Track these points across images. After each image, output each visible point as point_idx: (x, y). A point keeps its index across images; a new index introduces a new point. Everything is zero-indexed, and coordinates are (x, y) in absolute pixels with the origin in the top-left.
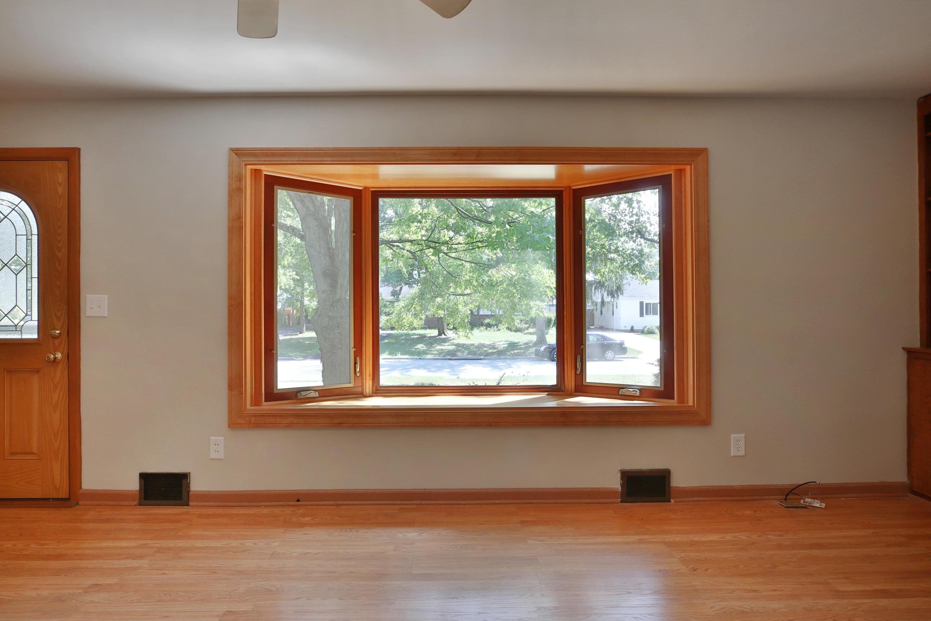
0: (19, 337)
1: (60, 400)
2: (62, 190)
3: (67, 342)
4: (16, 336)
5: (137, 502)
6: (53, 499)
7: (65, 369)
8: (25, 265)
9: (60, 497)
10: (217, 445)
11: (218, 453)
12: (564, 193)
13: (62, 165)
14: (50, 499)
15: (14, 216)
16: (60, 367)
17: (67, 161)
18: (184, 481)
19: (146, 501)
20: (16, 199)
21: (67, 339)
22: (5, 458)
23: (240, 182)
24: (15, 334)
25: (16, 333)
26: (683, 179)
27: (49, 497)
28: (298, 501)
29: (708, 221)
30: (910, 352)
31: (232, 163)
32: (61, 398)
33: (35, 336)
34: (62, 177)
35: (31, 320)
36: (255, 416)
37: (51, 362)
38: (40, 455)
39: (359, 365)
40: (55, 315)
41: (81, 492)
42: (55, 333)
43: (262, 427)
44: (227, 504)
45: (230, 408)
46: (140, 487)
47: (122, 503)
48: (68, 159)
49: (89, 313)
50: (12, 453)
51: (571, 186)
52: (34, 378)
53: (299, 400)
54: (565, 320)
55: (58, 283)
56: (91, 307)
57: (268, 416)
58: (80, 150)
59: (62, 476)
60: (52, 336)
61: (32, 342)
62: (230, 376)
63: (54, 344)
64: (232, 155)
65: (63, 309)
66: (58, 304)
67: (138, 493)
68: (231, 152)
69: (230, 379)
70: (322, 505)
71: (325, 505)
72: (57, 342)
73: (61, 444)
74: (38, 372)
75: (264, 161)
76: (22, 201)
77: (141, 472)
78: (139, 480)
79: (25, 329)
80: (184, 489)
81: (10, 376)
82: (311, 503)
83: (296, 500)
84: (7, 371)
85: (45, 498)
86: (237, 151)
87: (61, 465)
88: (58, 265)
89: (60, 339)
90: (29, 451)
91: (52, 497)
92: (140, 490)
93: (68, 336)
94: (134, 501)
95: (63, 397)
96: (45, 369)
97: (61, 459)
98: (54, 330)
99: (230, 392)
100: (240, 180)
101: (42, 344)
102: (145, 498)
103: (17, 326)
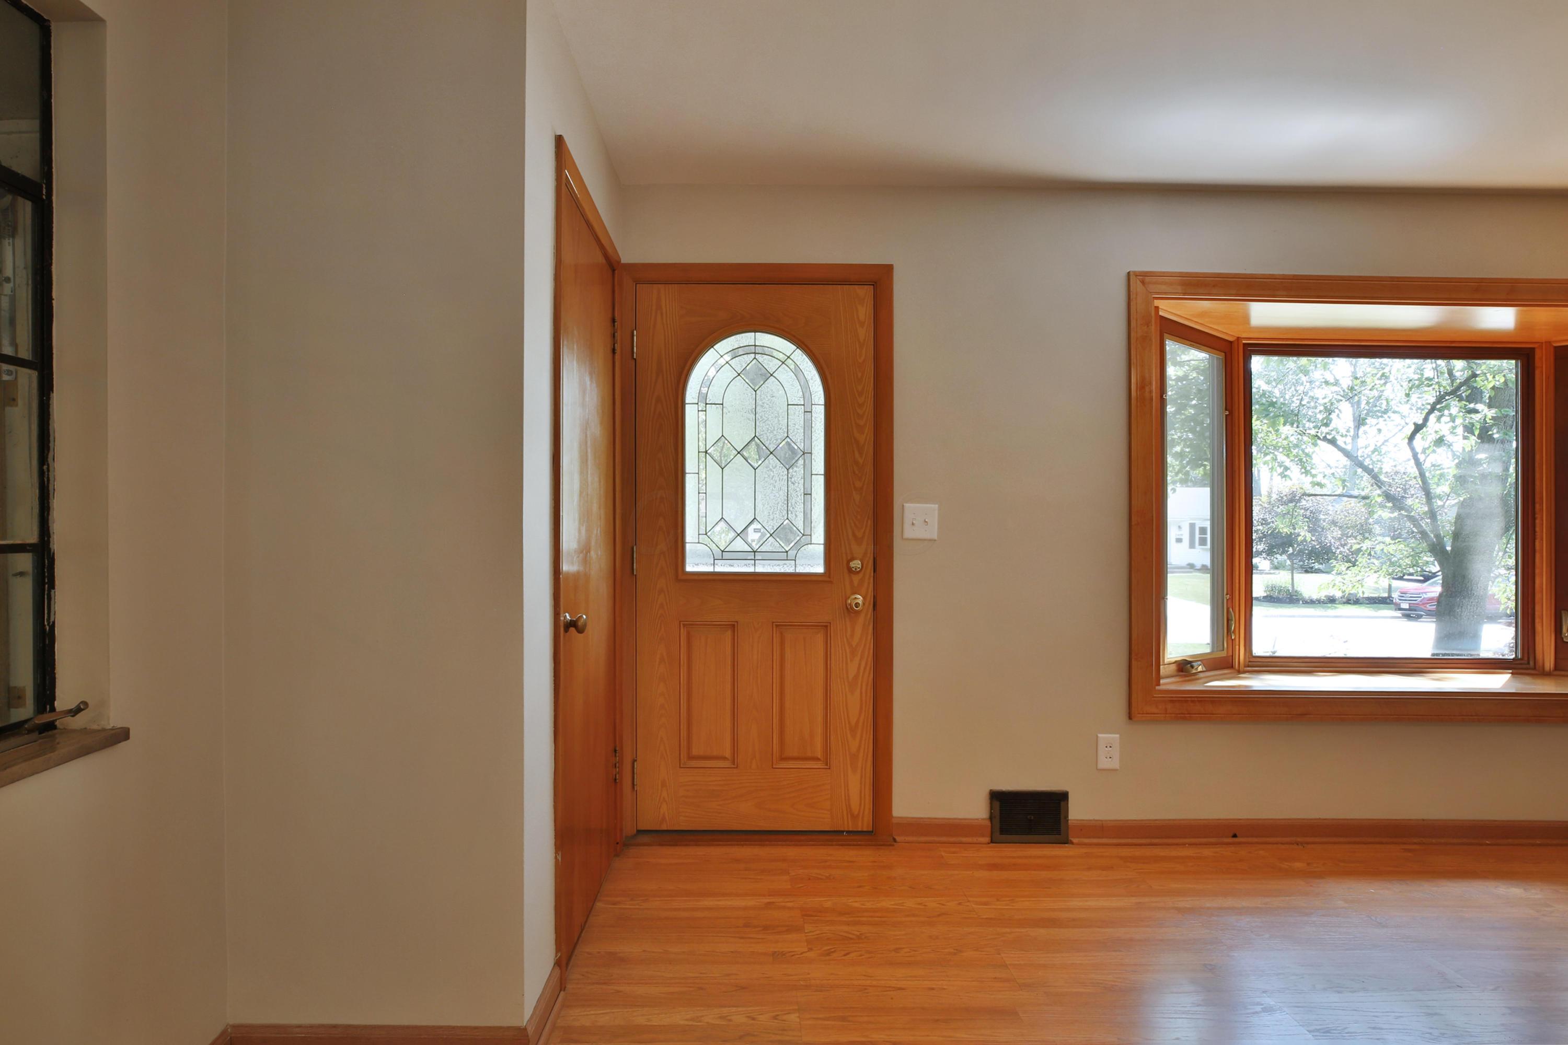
1: (861, 674)
2: (865, 333)
3: (872, 579)
4: (788, 568)
5: (987, 839)
6: (848, 832)
7: (869, 625)
8: (802, 453)
9: (860, 830)
10: (1108, 747)
11: (1110, 759)
12: (1537, 351)
13: (865, 292)
14: (843, 832)
15: (785, 375)
16: (861, 620)
17: (872, 286)
18: (1062, 803)
19: (1002, 835)
20: (788, 347)
21: (872, 574)
22: (774, 767)
23: (1148, 327)
24: (786, 566)
25: (785, 564)
27: (842, 829)
28: (1235, 836)
31: (1136, 295)
32: (862, 668)
33: (820, 569)
34: (864, 312)
35: (811, 544)
36: (1172, 701)
37: (850, 611)
38: (827, 762)
39: (1233, 622)
40: (854, 535)
41: (894, 821)
42: (856, 564)
43: (1184, 719)
44: (1129, 841)
45: (1134, 687)
46: (991, 813)
47: (964, 840)
48: (874, 284)
49: (909, 533)
50: (783, 759)
51: (1549, 343)
52: (820, 638)
53: (1186, 676)
54: (1538, 556)
55: (858, 484)
56: (913, 524)
57: (1193, 701)
58: (893, 269)
59: (863, 795)
60: (850, 570)
61: (814, 578)
62: (1134, 636)
63: (851, 582)
64: (1137, 286)
65: (866, 526)
66: (859, 517)
67: (988, 823)
68: (1132, 277)
69: (1133, 642)
70: (1277, 844)
71: (1282, 844)
72: (856, 579)
73: (861, 743)
74: (826, 627)
75: (1184, 294)
76: (798, 349)
77: (991, 790)
78: (989, 801)
79: (802, 557)
80: (1062, 817)
81: (781, 633)
82: (1255, 840)
83: (1231, 834)
84: (777, 626)
85: (836, 830)
86: (1144, 277)
87: (862, 777)
88: (857, 455)
89: (861, 575)
90: (809, 754)
91: (846, 829)
92: (991, 818)
93: (874, 572)
94: (983, 836)
95: (865, 668)
96: (838, 622)
97: (862, 768)
98: (853, 559)
99: (1134, 662)
100: (1148, 324)
101: (831, 582)
102: (1003, 831)
103: (788, 553)
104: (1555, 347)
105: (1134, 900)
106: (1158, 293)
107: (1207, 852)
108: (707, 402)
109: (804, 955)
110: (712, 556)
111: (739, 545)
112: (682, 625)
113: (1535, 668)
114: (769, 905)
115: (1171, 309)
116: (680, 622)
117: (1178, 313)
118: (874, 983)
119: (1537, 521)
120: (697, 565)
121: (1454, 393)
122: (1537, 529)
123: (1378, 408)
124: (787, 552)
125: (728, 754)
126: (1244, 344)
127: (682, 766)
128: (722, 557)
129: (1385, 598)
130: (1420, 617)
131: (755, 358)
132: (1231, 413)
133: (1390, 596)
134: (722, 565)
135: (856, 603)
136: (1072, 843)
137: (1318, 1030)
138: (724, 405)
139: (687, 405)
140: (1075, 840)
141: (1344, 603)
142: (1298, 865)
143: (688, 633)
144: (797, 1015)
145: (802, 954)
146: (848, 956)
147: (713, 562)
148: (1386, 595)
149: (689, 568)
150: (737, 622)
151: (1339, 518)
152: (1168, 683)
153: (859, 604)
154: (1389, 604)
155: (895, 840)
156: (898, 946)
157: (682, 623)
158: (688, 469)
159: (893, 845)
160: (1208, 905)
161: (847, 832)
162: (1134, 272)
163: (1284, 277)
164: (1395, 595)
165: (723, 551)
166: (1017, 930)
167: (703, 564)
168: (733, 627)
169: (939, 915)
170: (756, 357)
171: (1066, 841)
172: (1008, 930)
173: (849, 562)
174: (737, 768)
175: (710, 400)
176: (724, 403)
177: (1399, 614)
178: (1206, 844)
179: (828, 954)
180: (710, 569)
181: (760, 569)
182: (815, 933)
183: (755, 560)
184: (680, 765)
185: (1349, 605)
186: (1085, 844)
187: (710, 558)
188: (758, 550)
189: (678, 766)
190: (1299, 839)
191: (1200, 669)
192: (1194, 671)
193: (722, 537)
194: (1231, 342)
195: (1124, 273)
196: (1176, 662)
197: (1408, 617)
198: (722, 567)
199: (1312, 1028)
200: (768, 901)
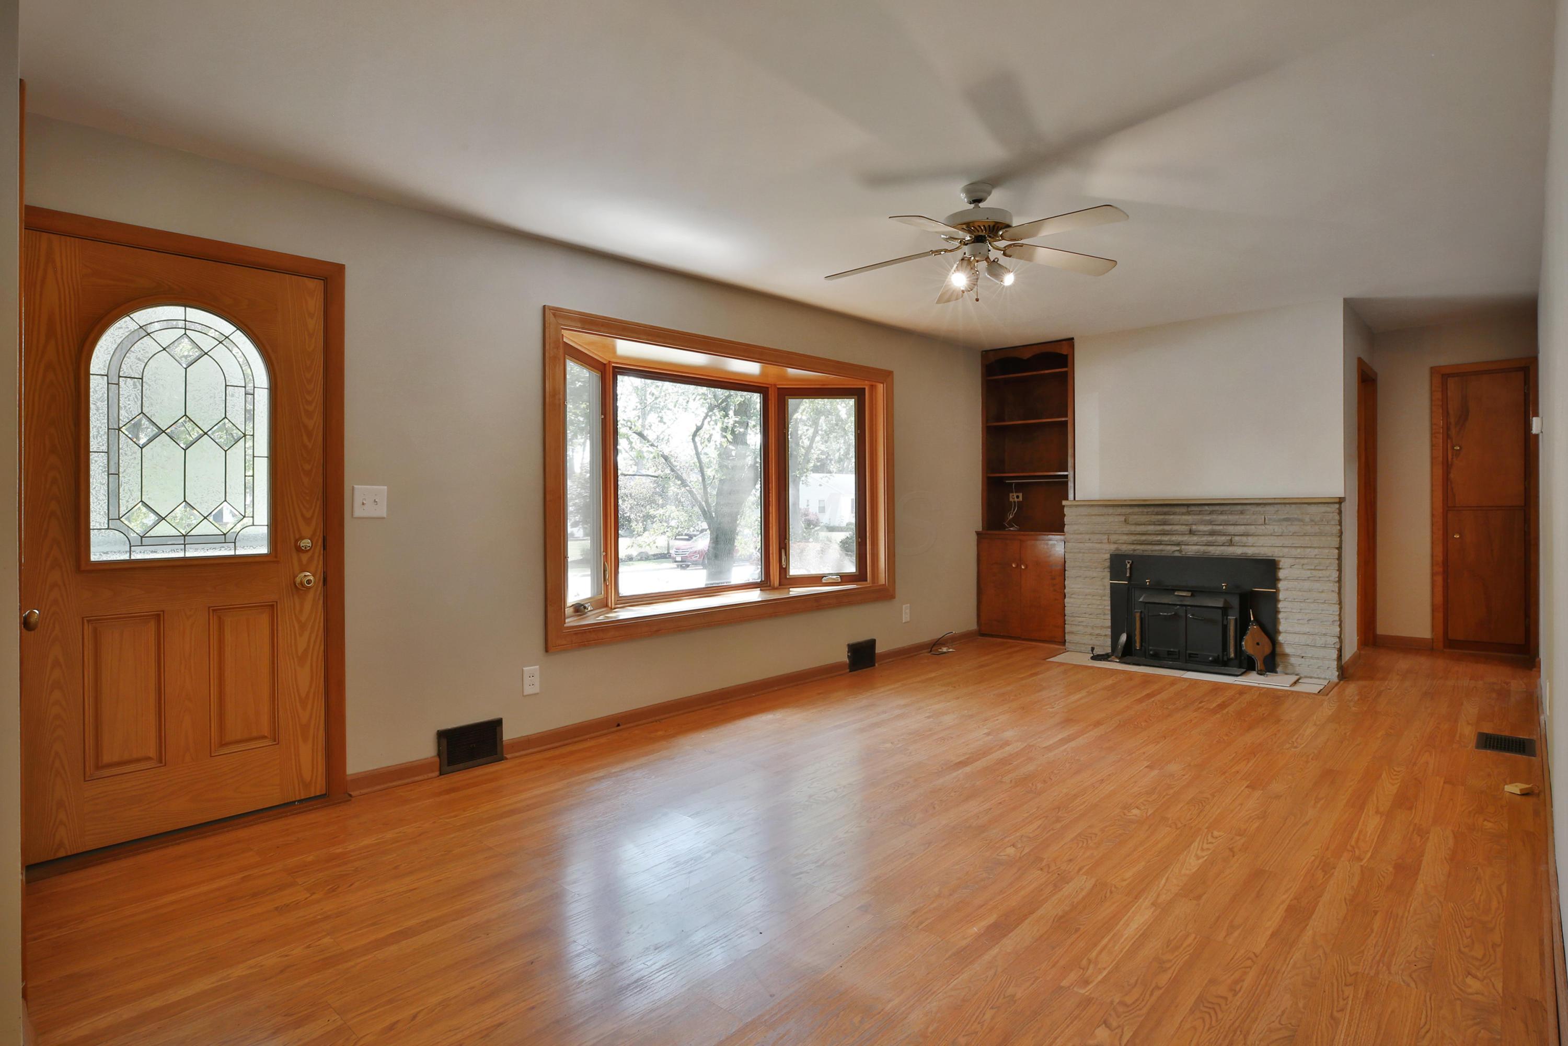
0: (232, 553)
1: (311, 647)
2: (315, 324)
3: (322, 556)
4: (225, 551)
5: (437, 773)
6: (301, 801)
7: (319, 599)
8: (243, 435)
9: (313, 795)
10: (531, 677)
11: (533, 686)
12: (770, 389)
13: (314, 285)
14: (295, 802)
15: (222, 355)
16: (311, 595)
17: (323, 281)
18: (497, 729)
19: (449, 767)
20: (226, 327)
21: (322, 552)
22: (213, 755)
23: (557, 350)
24: (223, 549)
25: (223, 547)
26: (874, 394)
27: (294, 800)
28: (618, 725)
29: (893, 431)
30: (978, 533)
31: (550, 324)
32: (312, 641)
33: (264, 550)
34: (314, 304)
35: (253, 525)
36: (576, 634)
37: (299, 589)
38: (276, 739)
39: (607, 572)
40: (303, 515)
41: (348, 778)
42: (306, 543)
43: (585, 646)
44: (549, 746)
45: (549, 628)
46: (439, 751)
47: (417, 778)
48: (325, 280)
49: (358, 512)
50: (223, 745)
51: (775, 385)
52: (264, 620)
53: (580, 615)
54: (771, 515)
55: (307, 467)
56: (363, 504)
57: (590, 632)
58: (344, 268)
59: (315, 763)
60: (299, 549)
61: (257, 559)
62: (549, 588)
63: (300, 561)
64: (549, 315)
65: (316, 506)
66: (308, 498)
67: (437, 759)
68: (547, 311)
69: (548, 592)
70: (644, 724)
71: (647, 723)
72: (305, 558)
73: (314, 713)
74: (272, 607)
75: (583, 328)
76: (238, 331)
77: (438, 731)
78: (436, 740)
79: (243, 539)
80: (498, 739)
81: (220, 618)
82: (632, 725)
83: (616, 725)
84: (214, 610)
85: (286, 802)
86: (557, 312)
87: (313, 746)
88: (305, 438)
89: (310, 553)
90: (255, 734)
91: (298, 799)
92: (439, 754)
93: (324, 549)
94: (433, 772)
95: (315, 642)
96: (285, 602)
97: (314, 737)
98: (302, 538)
99: (549, 608)
100: (558, 348)
101: (277, 562)
102: (450, 763)
103: (227, 535)
104: (778, 388)
105: (565, 782)
106: (565, 325)
107: (603, 740)
108: (121, 375)
109: (308, 899)
110: (128, 542)
111: (163, 529)
112: (85, 621)
113: (770, 586)
114: (244, 879)
115: (572, 337)
116: (83, 618)
117: (575, 340)
118: (388, 894)
119: (770, 495)
120: (107, 553)
121: (718, 406)
122: (770, 499)
123: (658, 406)
124: (225, 534)
125: (152, 753)
126: (613, 366)
127: (87, 779)
128: (142, 543)
129: (665, 554)
130: (688, 566)
131: (185, 334)
132: (605, 417)
133: (668, 553)
134: (141, 552)
135: (308, 580)
136: (506, 759)
137: (693, 815)
138: (144, 380)
139: (91, 376)
140: (508, 756)
141: (639, 560)
142: (660, 733)
143: (95, 631)
144: (329, 937)
145: (306, 899)
146: (353, 886)
147: (129, 550)
148: (666, 552)
149: (94, 558)
150: (163, 611)
151: (634, 492)
152: (571, 622)
153: (311, 580)
154: (667, 558)
155: (350, 795)
156: (395, 865)
157: (85, 619)
158: (93, 446)
159: (350, 800)
160: (613, 771)
161: (299, 801)
162: (549, 306)
163: (645, 326)
164: (672, 552)
165: (142, 537)
166: (489, 824)
167: (115, 552)
168: (158, 617)
169: (420, 835)
170: (187, 333)
171: (502, 759)
172: (481, 827)
173: (296, 541)
174: (165, 765)
175: (124, 372)
176: (144, 378)
177: (675, 565)
178: (600, 736)
179: (334, 891)
180: (125, 557)
181: (191, 553)
182: (310, 882)
183: (185, 545)
184: (84, 777)
185: (643, 562)
186: (516, 757)
187: (124, 545)
188: (189, 534)
189: (83, 778)
190: (657, 718)
191: (589, 609)
192: (586, 611)
193: (140, 521)
194: (605, 364)
195: (541, 306)
196: (573, 605)
197: (682, 567)
198: (139, 555)
199: (690, 814)
200: (243, 875)
